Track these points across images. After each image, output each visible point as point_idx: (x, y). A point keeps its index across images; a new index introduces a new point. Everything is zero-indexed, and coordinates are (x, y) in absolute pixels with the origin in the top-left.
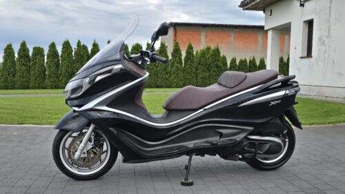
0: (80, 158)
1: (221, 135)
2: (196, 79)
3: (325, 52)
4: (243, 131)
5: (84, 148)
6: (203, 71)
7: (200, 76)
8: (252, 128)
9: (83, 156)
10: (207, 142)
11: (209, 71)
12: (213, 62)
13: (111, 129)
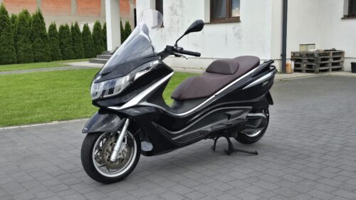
0: (117, 160)
1: (229, 117)
2: (17, 52)
3: (178, 21)
4: (245, 110)
5: (120, 149)
6: (25, 41)
7: (22, 48)
8: (251, 107)
9: (119, 157)
10: (220, 124)
11: (32, 41)
12: (36, 30)
13: (153, 123)
